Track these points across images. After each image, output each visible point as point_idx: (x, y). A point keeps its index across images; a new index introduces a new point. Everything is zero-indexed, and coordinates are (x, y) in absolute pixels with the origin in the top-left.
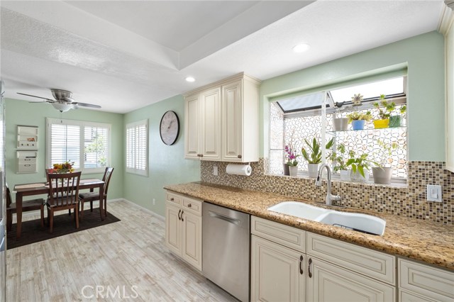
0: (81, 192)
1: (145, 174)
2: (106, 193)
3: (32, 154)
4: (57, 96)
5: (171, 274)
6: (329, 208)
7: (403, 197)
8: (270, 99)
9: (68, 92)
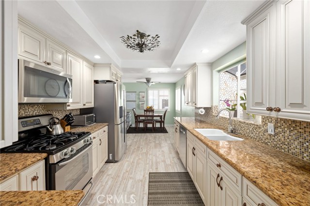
0: (155, 118)
1: (180, 113)
2: (164, 119)
3: (143, 103)
4: (147, 81)
5: (171, 153)
6: (228, 133)
7: (260, 130)
8: (219, 71)
9: (150, 78)
